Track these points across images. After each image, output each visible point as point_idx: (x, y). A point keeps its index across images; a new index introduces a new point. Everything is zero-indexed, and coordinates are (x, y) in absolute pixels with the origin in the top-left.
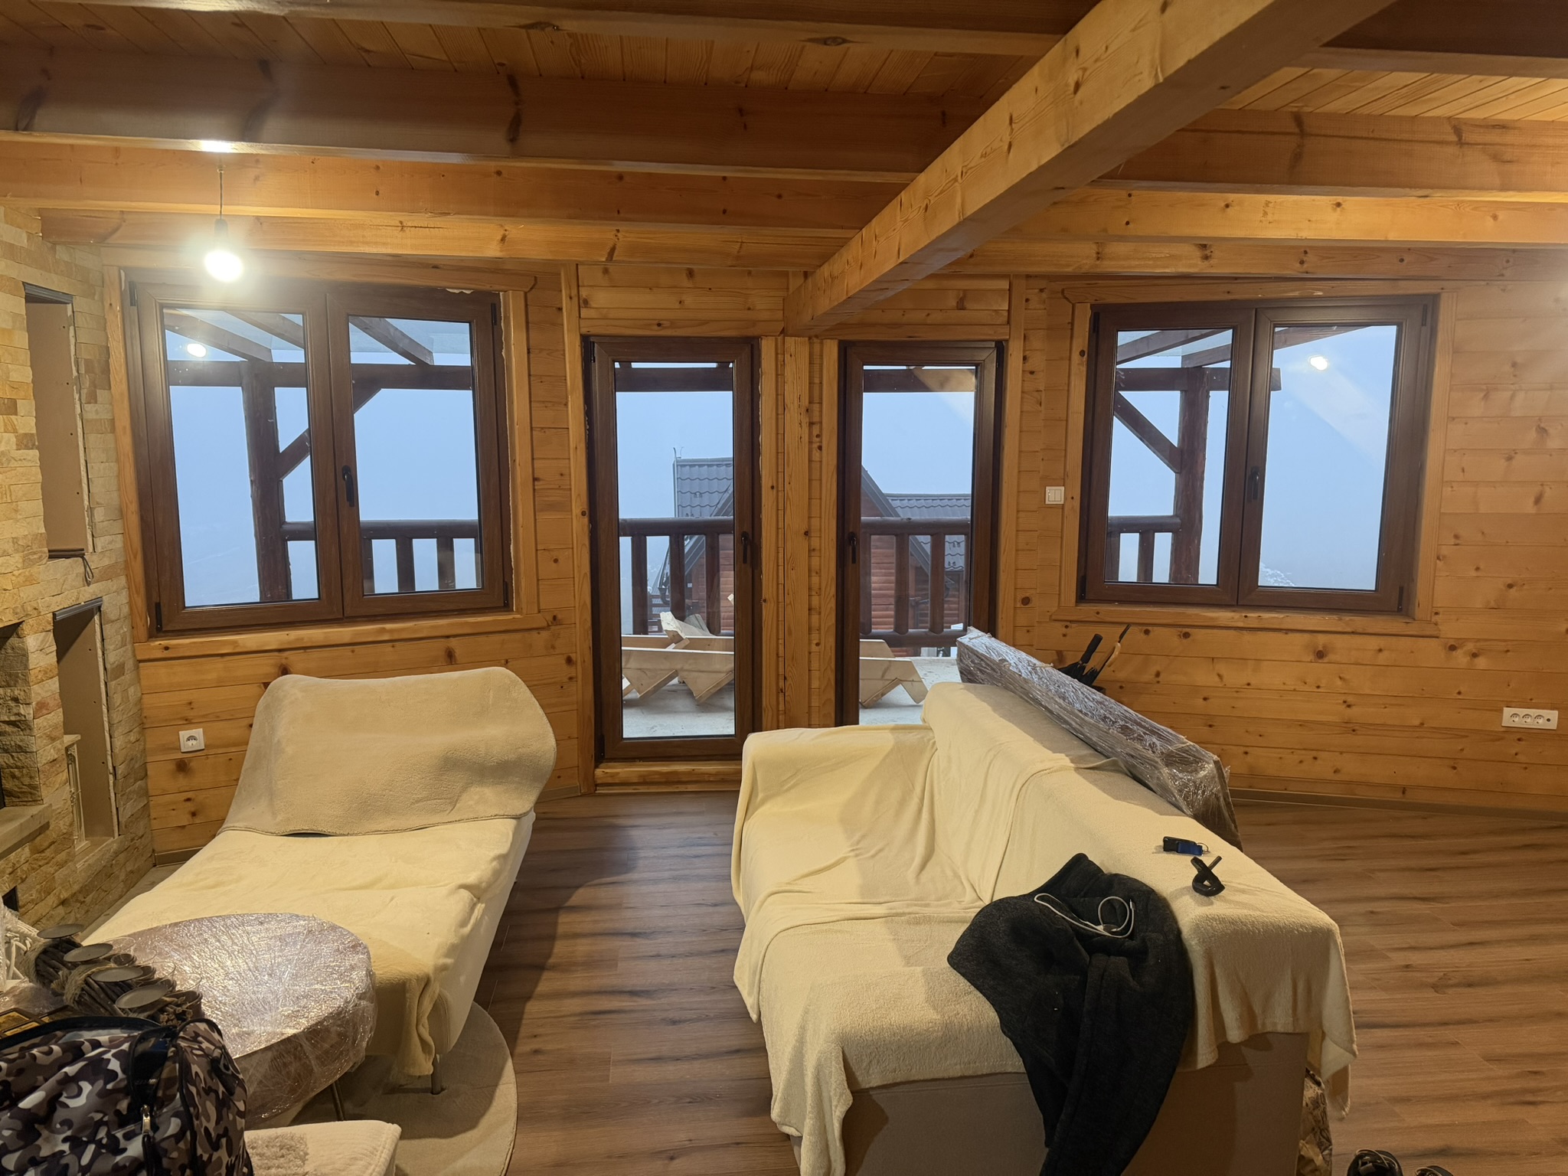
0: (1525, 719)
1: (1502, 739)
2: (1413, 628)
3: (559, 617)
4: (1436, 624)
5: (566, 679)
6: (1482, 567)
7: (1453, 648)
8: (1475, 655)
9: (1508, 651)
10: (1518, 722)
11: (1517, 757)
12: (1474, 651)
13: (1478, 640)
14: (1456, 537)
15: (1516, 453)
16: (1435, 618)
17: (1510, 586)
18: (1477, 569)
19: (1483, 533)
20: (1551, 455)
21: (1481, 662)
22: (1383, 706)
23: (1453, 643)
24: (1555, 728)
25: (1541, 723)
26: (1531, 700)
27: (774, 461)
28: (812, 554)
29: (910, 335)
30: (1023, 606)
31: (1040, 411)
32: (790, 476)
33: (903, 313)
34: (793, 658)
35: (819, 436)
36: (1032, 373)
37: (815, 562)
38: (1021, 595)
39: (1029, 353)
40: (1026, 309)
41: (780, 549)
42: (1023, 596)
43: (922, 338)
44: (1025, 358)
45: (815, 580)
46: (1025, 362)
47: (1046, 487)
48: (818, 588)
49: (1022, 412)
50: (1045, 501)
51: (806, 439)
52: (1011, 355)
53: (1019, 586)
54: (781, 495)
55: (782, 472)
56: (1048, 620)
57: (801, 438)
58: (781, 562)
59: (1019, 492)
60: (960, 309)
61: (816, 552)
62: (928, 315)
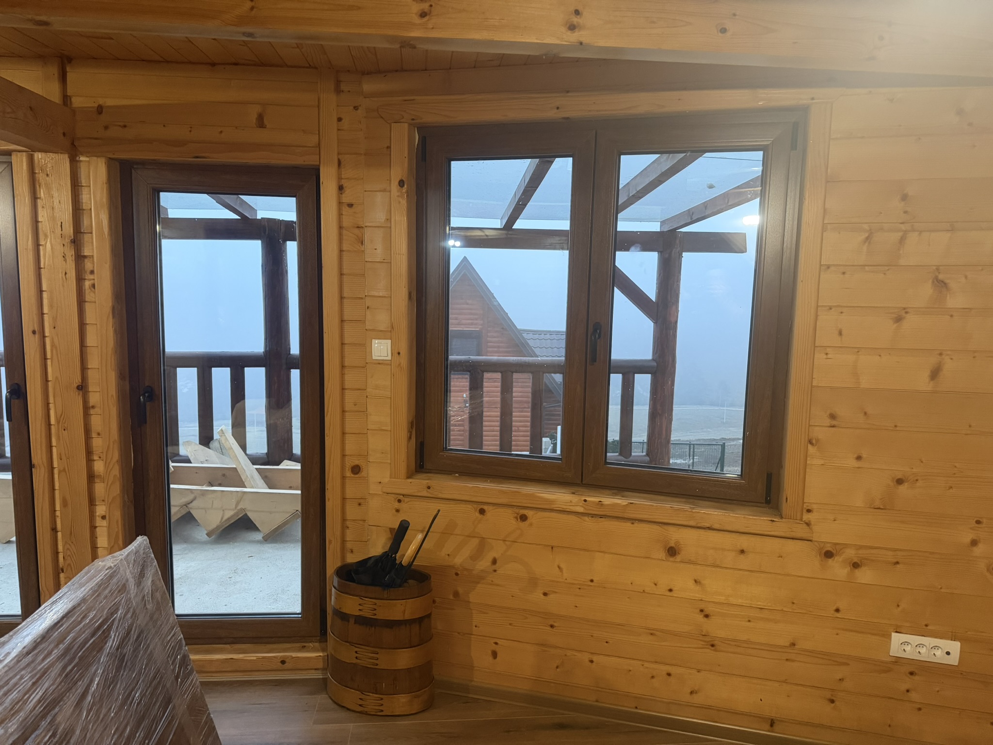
0: (918, 649)
1: (888, 671)
2: (781, 527)
4: (808, 524)
6: (864, 456)
7: (829, 555)
8: (856, 565)
9: (897, 563)
10: (909, 652)
11: (909, 694)
12: (856, 560)
13: (861, 547)
14: (833, 416)
15: (906, 313)
16: (806, 517)
17: (900, 482)
18: (859, 458)
19: (865, 413)
20: (952, 316)
21: (865, 576)
22: (747, 620)
23: (829, 549)
24: (956, 664)
25: (939, 656)
26: (926, 625)
27: (34, 300)
28: (92, 411)
29: (197, 155)
30: (352, 475)
31: (363, 251)
32: (55, 319)
33: (190, 129)
34: (71, 533)
35: (92, 272)
36: (350, 205)
37: (96, 421)
38: (350, 462)
39: (343, 182)
40: (338, 130)
41: (51, 406)
42: (353, 464)
43: (213, 160)
44: (341, 188)
45: (97, 443)
46: (341, 192)
47: (373, 340)
48: (101, 451)
49: (341, 251)
50: (372, 356)
51: (72, 274)
52: (322, 183)
53: (347, 453)
54: (48, 341)
55: (47, 314)
56: (381, 493)
57: (66, 273)
58: (53, 421)
59: (343, 344)
60: (260, 127)
61: (96, 409)
62: (221, 132)
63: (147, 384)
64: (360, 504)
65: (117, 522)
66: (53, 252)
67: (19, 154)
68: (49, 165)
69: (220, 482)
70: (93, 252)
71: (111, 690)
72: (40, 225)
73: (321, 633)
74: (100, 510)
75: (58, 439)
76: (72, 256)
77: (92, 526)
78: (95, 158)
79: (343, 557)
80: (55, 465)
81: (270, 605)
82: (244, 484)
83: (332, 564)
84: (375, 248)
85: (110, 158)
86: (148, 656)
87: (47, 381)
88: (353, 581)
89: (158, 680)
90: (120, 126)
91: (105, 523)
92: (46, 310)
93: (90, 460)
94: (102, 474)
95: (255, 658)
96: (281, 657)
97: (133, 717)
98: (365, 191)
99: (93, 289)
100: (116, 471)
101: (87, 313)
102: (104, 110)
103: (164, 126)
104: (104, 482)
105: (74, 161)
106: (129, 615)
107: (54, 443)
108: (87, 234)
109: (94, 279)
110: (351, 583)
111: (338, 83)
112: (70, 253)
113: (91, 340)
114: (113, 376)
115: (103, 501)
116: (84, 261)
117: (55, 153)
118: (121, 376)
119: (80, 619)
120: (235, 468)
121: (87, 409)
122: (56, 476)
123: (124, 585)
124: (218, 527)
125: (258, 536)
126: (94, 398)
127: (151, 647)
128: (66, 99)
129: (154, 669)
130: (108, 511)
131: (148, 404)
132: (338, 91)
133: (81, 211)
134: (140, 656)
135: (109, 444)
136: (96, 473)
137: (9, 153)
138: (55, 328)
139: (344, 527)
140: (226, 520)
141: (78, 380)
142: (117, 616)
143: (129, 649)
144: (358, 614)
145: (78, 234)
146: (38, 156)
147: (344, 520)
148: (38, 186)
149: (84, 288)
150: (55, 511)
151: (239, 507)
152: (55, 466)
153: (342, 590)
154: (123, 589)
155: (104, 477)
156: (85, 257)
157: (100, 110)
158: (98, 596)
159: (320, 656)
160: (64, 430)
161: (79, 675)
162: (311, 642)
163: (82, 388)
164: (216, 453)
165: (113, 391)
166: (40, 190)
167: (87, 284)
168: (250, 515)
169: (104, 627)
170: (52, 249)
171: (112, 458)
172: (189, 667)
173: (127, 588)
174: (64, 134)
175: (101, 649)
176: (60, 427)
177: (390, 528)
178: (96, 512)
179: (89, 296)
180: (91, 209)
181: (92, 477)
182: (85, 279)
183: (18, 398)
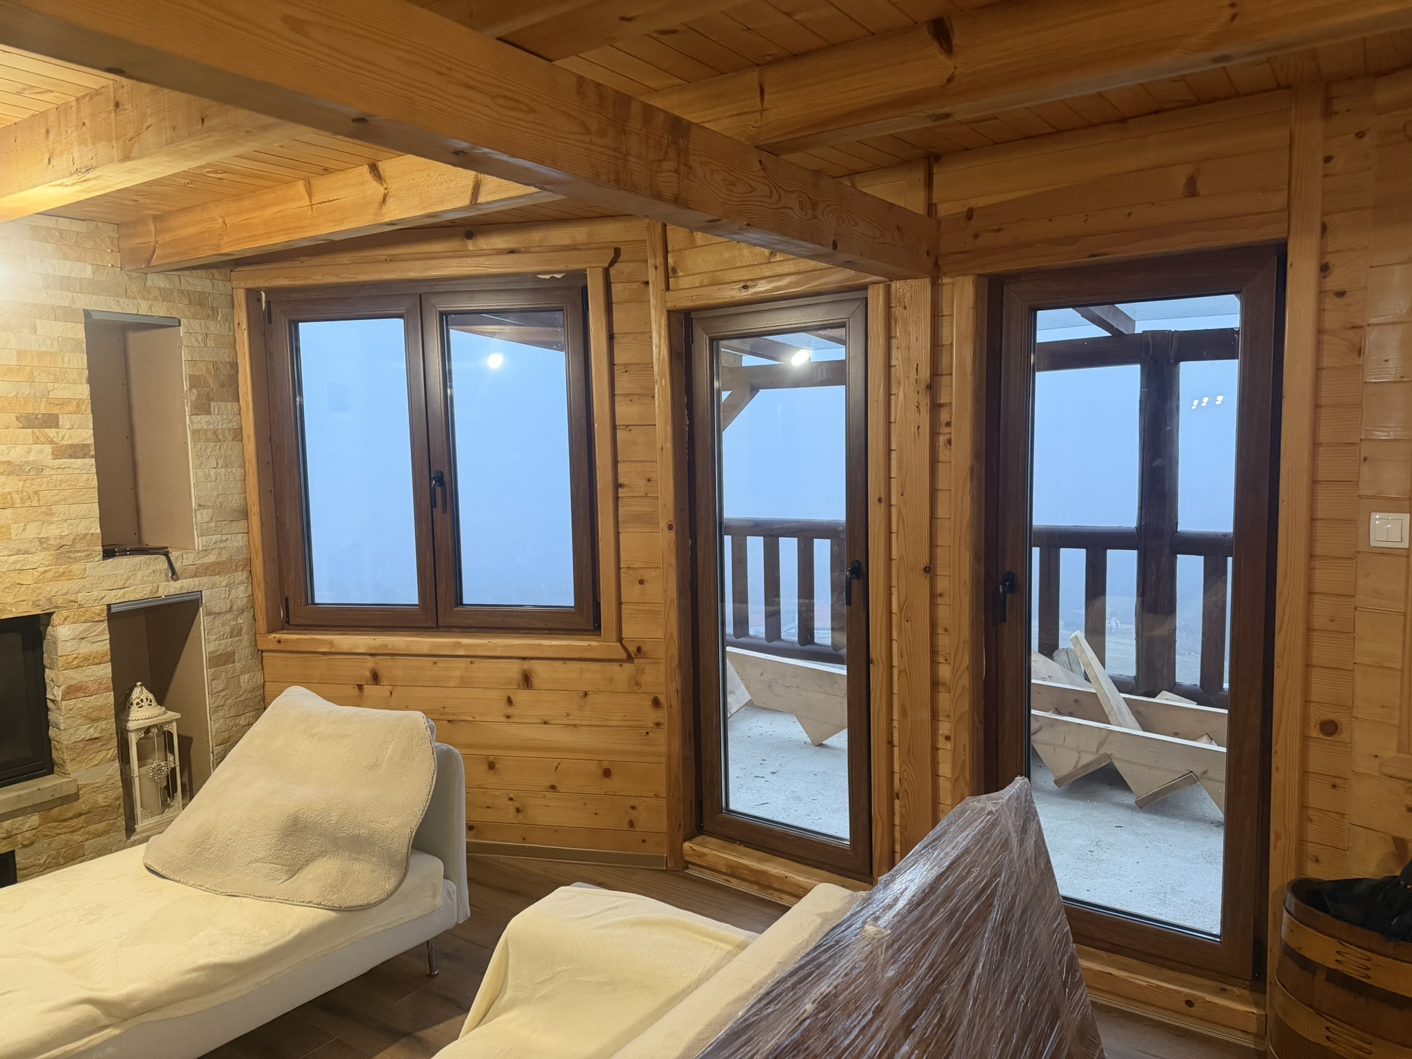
3: (644, 649)
5: (651, 725)
27: (881, 462)
28: (939, 601)
29: (1093, 252)
30: (1322, 736)
31: (1360, 365)
32: (903, 485)
33: (1085, 218)
34: (909, 751)
35: (948, 424)
36: (1341, 294)
37: (944, 613)
38: (1318, 714)
39: (1328, 259)
40: (1325, 176)
41: (894, 590)
42: (1323, 718)
43: (1116, 256)
44: (1324, 269)
45: (943, 640)
46: (1323, 275)
47: (1372, 514)
48: (948, 652)
49: (1318, 369)
50: (1369, 541)
51: (926, 429)
52: (1291, 265)
53: (1314, 697)
54: (894, 511)
55: (895, 478)
56: (1377, 774)
57: (919, 427)
58: (895, 608)
59: (1313, 520)
60: (1190, 196)
61: (944, 598)
62: (1130, 214)
63: (1007, 570)
64: (1334, 786)
65: (964, 746)
66: (905, 402)
67: (876, 286)
68: (908, 295)
69: (1071, 710)
70: (951, 398)
71: (997, 978)
72: (893, 369)
73: (1253, 976)
74: (944, 728)
75: (900, 632)
76: (927, 405)
77: (934, 747)
78: (961, 278)
79: (1300, 866)
80: (895, 663)
81: (1155, 908)
82: (1108, 719)
83: (1280, 874)
84: (1386, 358)
85: (979, 275)
86: (1033, 943)
87: (890, 559)
88: (1325, 910)
89: (1045, 980)
90: (993, 230)
91: (950, 746)
92: (893, 474)
93: (934, 663)
94: (948, 682)
95: (1145, 984)
96: (1187, 995)
97: (1019, 1023)
98: (1371, 267)
99: (948, 446)
100: (966, 681)
101: (940, 477)
102: (975, 214)
103: (1050, 220)
104: (950, 693)
105: (935, 285)
106: (1013, 882)
107: (895, 636)
108: (945, 376)
109: (950, 433)
110: (1320, 913)
111: (1328, 101)
112: (925, 402)
113: (943, 510)
114: (966, 558)
115: (948, 716)
116: (940, 411)
117: (916, 278)
118: (976, 558)
119: (964, 874)
120: (1096, 694)
121: (934, 596)
122: (895, 677)
123: (1007, 840)
124: (1070, 775)
125: (1130, 799)
126: (942, 584)
127: (1036, 933)
128: (931, 207)
129: (1040, 964)
130: (953, 731)
131: (1008, 595)
132: (1328, 113)
133: (940, 348)
134: (1024, 941)
135: (958, 644)
136: (941, 680)
137: (864, 287)
138: (903, 495)
139: (1304, 818)
140: (1083, 767)
141: (924, 560)
142: (1000, 879)
143: (1013, 928)
144: (1333, 966)
145: (935, 377)
146: (896, 286)
147: (1303, 807)
148: (893, 323)
149: (937, 444)
150: (892, 720)
151: (1102, 752)
152: (894, 665)
153: (1300, 918)
154: (1005, 845)
155: (950, 686)
156: (941, 405)
157: (970, 214)
158: (981, 847)
159: (1254, 1013)
160: (907, 621)
161: (965, 948)
162: (1235, 986)
163: (929, 570)
164: (1062, 667)
165: (966, 575)
166: (896, 328)
167: (942, 439)
168: (1118, 765)
169: (987, 892)
170: (905, 398)
171: (960, 664)
172: (1078, 975)
173: (1010, 845)
174: (928, 253)
175: (985, 920)
176: (903, 616)
177: (1393, 837)
178: (938, 730)
179: (943, 454)
180: (952, 344)
181: (936, 684)
182: (940, 433)
183: (858, 578)
